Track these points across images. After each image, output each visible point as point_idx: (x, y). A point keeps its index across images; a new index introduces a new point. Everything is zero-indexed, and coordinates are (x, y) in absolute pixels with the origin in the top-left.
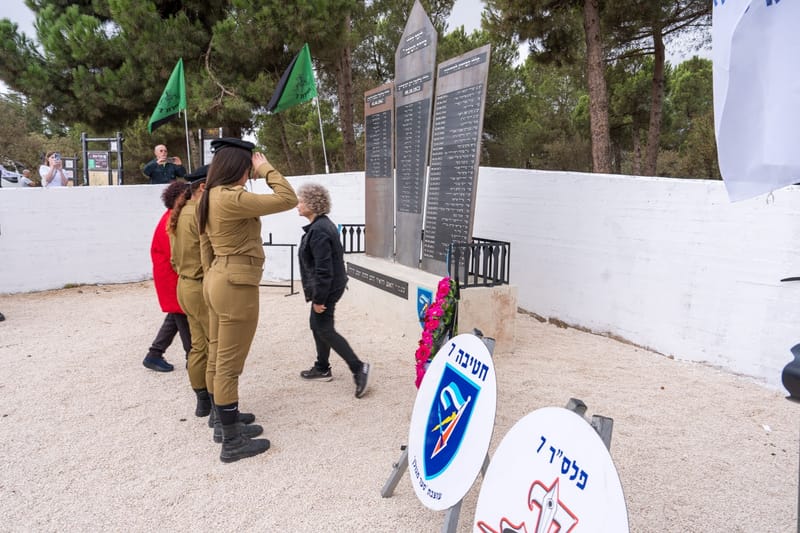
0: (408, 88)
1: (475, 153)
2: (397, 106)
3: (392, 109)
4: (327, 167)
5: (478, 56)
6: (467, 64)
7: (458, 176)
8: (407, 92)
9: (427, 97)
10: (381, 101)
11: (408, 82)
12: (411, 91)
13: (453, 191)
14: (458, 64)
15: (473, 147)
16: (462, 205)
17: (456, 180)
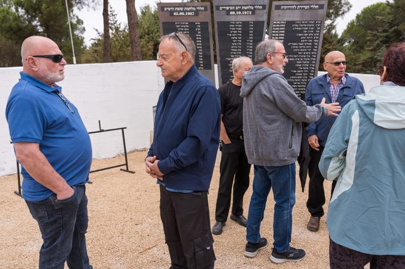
0: (235, 11)
1: (316, 58)
2: (216, 20)
3: (209, 21)
4: (74, 58)
5: (316, 5)
6: (306, 7)
7: (300, 70)
8: (231, 13)
9: (261, 19)
10: (190, 14)
11: (235, 6)
12: (240, 13)
13: (294, 79)
14: (297, 5)
15: (314, 54)
16: (305, 86)
17: (297, 73)
